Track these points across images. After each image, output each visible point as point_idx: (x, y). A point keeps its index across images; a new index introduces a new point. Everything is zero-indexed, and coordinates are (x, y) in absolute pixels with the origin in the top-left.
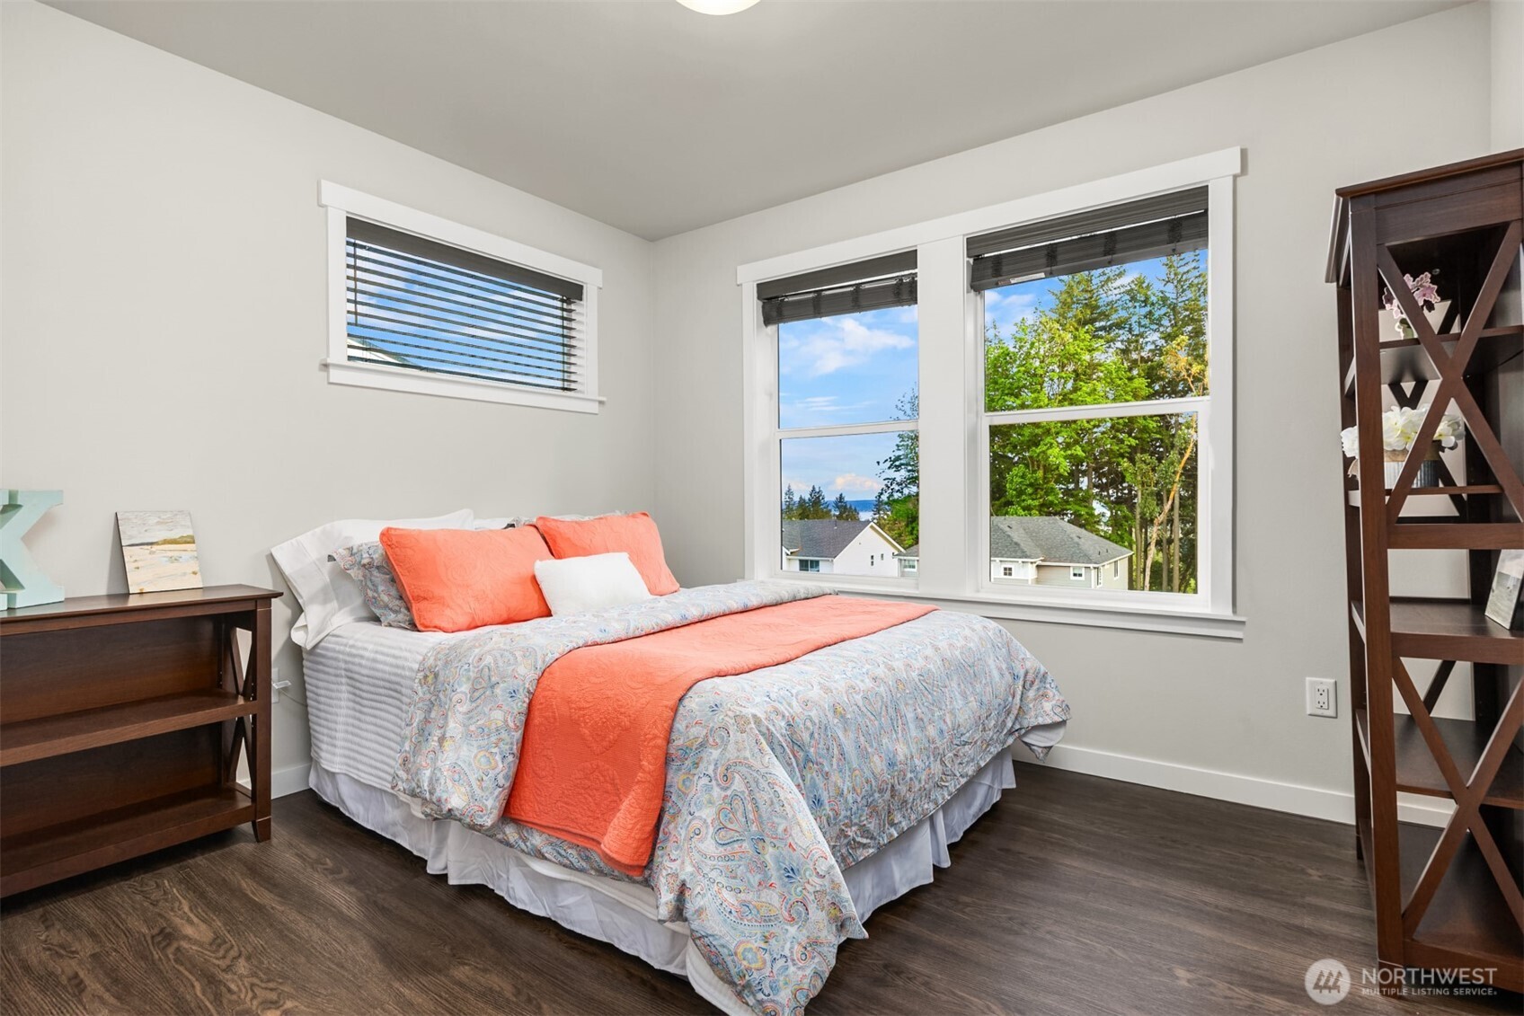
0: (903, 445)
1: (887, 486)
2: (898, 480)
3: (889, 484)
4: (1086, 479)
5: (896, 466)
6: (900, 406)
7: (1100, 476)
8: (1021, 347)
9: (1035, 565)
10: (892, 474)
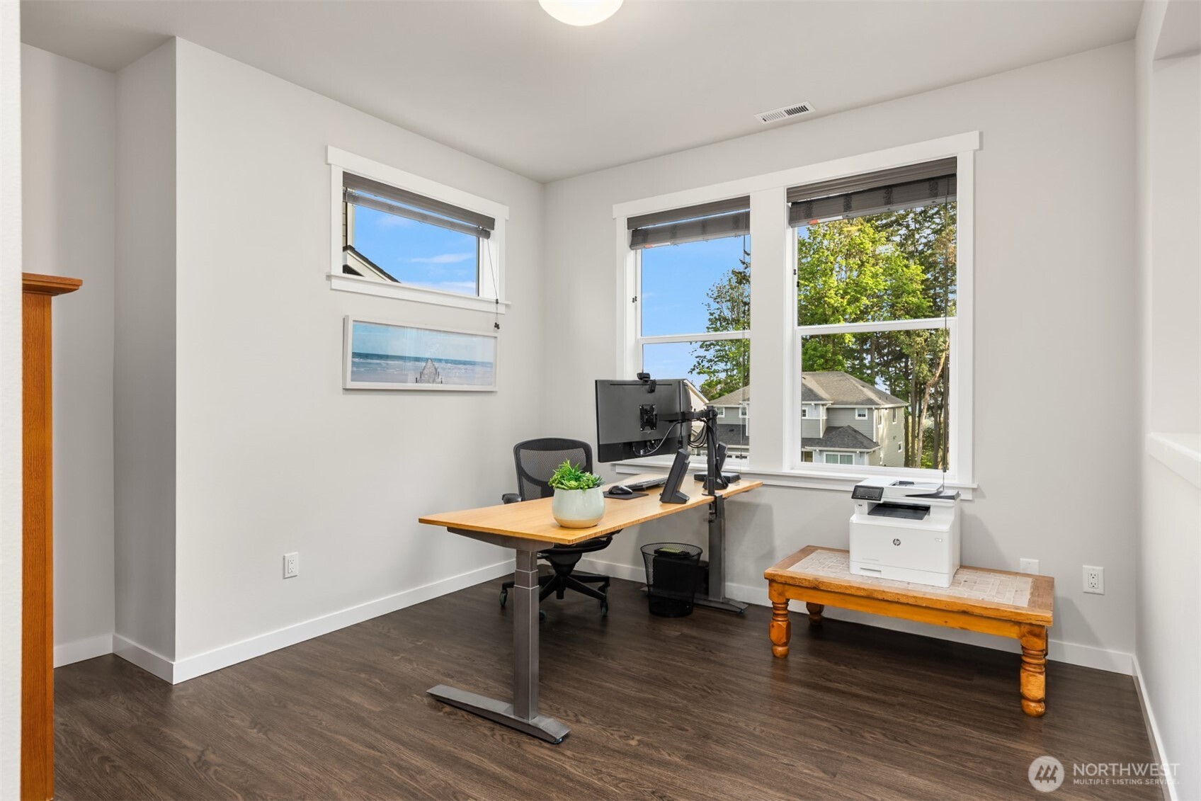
0: (712, 328)
1: (698, 363)
2: (709, 357)
3: (700, 361)
4: (869, 357)
5: (706, 345)
6: (710, 294)
7: (881, 355)
8: (815, 238)
9: (825, 407)
10: (702, 352)
